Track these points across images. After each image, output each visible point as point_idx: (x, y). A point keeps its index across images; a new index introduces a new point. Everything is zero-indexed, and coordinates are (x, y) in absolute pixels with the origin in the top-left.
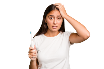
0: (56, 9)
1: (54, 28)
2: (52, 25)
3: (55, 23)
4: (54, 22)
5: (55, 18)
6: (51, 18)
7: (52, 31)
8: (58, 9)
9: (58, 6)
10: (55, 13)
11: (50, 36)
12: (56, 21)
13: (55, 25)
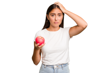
0: (56, 7)
1: (56, 23)
2: (54, 21)
3: (57, 19)
4: (55, 19)
5: (56, 15)
6: (53, 16)
7: (54, 27)
8: (58, 7)
9: (58, 4)
10: (56, 11)
11: (52, 31)
12: (57, 18)
13: (56, 21)
